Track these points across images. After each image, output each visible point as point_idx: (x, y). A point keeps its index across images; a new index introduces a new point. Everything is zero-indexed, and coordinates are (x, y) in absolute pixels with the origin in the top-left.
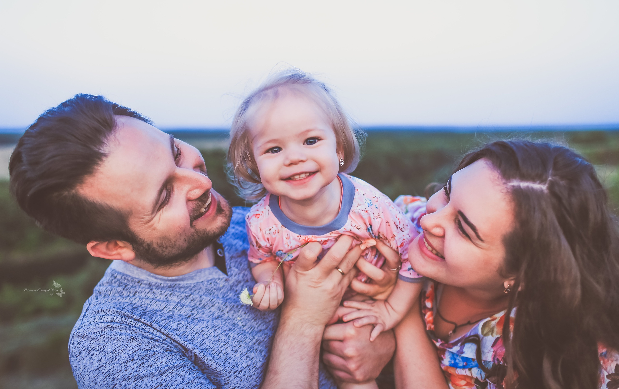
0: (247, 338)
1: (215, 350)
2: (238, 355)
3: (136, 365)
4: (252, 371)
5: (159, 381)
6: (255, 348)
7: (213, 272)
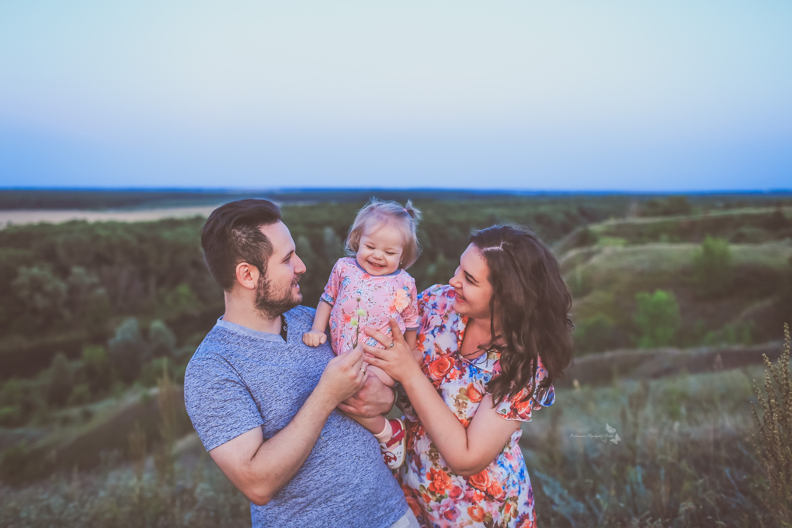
0: (289, 381)
1: (270, 384)
2: (282, 390)
3: (214, 392)
4: (288, 401)
5: (223, 404)
6: (295, 388)
7: (278, 338)
